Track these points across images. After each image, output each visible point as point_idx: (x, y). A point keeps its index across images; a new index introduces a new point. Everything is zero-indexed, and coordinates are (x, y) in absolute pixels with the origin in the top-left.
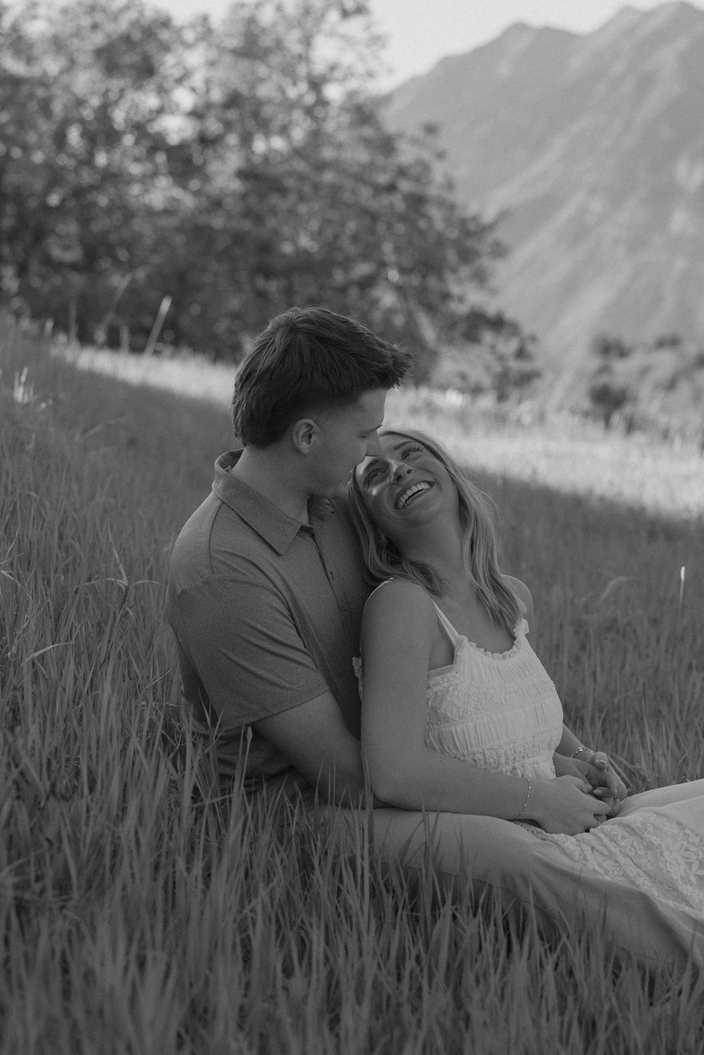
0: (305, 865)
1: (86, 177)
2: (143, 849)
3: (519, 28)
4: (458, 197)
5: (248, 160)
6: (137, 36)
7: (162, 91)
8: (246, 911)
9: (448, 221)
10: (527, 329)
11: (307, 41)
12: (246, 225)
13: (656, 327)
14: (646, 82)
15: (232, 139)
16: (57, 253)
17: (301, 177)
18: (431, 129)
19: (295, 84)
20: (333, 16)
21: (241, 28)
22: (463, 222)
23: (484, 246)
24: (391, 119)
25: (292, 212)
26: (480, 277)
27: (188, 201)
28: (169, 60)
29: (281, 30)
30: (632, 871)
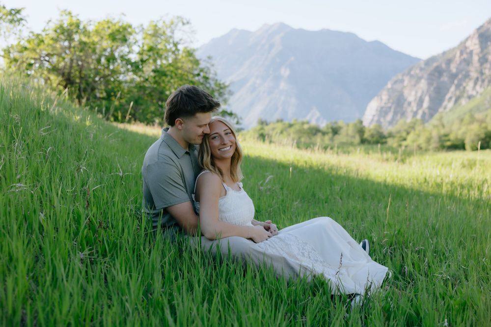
0: (180, 251)
1: (107, 72)
2: (130, 243)
3: (234, 30)
4: (218, 78)
5: (156, 67)
6: (121, 30)
7: (129, 46)
8: (163, 261)
9: (216, 84)
10: (239, 116)
11: (173, 32)
12: (155, 86)
13: (276, 116)
14: (272, 46)
15: (151, 61)
16: (98, 95)
17: (172, 72)
18: (209, 58)
19: (169, 45)
20: (180, 24)
21: (153, 28)
22: (220, 84)
23: (226, 91)
24: (198, 55)
25: (169, 82)
26: (225, 101)
27: (138, 79)
28: (131, 37)
29: (165, 28)
30: (282, 252)
